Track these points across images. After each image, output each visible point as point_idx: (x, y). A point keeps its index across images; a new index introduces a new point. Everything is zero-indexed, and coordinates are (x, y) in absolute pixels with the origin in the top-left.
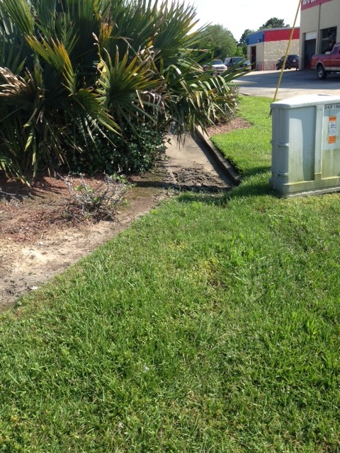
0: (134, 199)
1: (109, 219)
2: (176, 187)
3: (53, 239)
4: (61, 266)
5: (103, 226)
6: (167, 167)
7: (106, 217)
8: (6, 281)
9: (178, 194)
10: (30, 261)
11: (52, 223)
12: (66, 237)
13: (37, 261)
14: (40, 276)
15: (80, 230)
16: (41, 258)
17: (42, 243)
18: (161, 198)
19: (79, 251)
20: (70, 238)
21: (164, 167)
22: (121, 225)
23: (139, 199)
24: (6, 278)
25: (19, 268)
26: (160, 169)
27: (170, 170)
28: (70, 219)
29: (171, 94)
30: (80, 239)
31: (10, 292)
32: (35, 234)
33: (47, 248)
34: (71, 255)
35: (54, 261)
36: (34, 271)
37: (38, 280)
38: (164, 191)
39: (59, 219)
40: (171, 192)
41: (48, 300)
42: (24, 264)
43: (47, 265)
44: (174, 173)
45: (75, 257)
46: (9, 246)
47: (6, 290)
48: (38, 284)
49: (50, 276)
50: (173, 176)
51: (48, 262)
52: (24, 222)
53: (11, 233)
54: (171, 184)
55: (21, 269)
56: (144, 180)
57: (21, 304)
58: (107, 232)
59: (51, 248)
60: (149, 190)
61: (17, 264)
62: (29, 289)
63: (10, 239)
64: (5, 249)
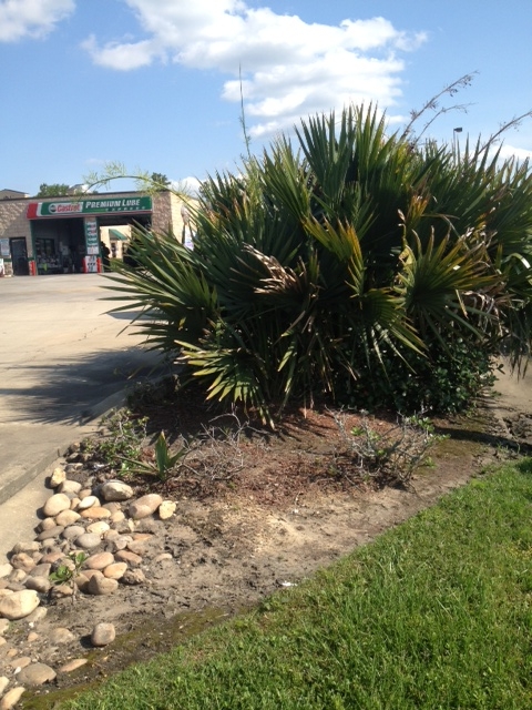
0: (438, 456)
1: (399, 486)
2: (511, 445)
3: (313, 507)
4: (325, 553)
5: (389, 497)
6: (494, 408)
7: (394, 482)
8: (245, 565)
9: (515, 458)
10: (280, 538)
11: (312, 481)
12: (332, 507)
13: (290, 539)
14: (293, 566)
15: (353, 499)
16: (296, 537)
17: (296, 511)
18: (487, 461)
19: (353, 533)
20: (338, 509)
21: (487, 408)
22: (420, 499)
23: (448, 459)
24: (245, 560)
25: (263, 547)
26: (481, 411)
27: (499, 415)
28: (338, 477)
29: (512, 298)
30: (354, 514)
31: (251, 584)
32: (287, 494)
33: (303, 520)
34: (339, 537)
35: (315, 544)
36: (285, 556)
37: (290, 571)
38: (491, 450)
39: (323, 476)
40: (503, 453)
41: (308, 609)
42: (271, 541)
43: (303, 548)
44: (505, 420)
45: (346, 543)
46: (250, 509)
47: (245, 579)
48: (291, 578)
49: (309, 568)
50: (504, 424)
51: (306, 544)
52: (273, 474)
53: (254, 489)
54: (501, 439)
55: (266, 548)
56: (455, 427)
57: (269, 608)
58: (395, 507)
59: (309, 521)
60: (463, 445)
61: (261, 540)
62: (278, 584)
63: (252, 497)
64: (245, 513)
